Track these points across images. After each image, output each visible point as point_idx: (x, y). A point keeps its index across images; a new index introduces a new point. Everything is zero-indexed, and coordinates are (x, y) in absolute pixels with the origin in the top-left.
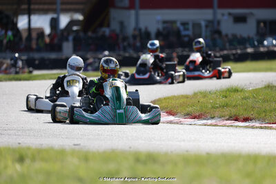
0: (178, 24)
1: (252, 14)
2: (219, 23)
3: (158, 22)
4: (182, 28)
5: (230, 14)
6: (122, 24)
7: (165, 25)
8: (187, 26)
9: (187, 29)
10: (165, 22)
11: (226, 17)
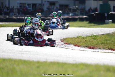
0: (26, 5)
1: (57, 2)
2: (43, 5)
3: (18, 4)
4: (27, 6)
5: (48, 1)
6: (2, 3)
7: (21, 5)
8: (30, 6)
9: (30, 7)
10: (21, 4)
11: (46, 3)
